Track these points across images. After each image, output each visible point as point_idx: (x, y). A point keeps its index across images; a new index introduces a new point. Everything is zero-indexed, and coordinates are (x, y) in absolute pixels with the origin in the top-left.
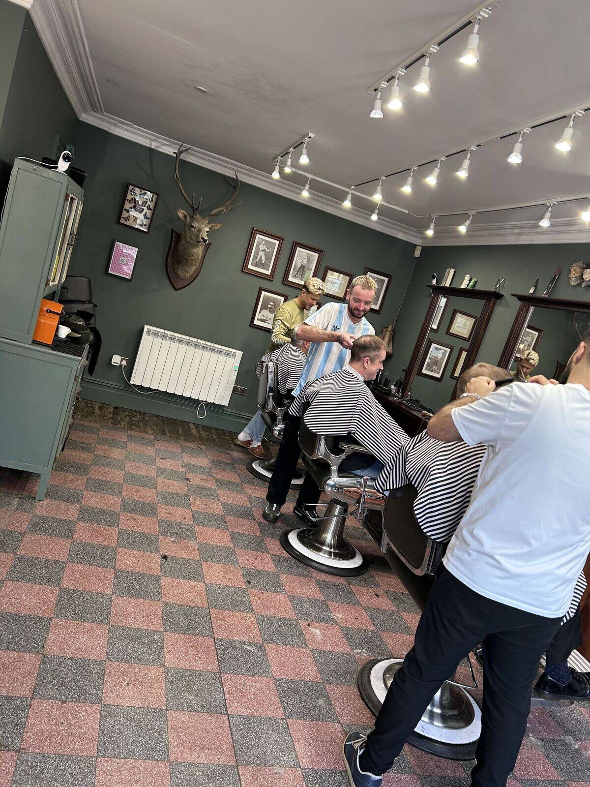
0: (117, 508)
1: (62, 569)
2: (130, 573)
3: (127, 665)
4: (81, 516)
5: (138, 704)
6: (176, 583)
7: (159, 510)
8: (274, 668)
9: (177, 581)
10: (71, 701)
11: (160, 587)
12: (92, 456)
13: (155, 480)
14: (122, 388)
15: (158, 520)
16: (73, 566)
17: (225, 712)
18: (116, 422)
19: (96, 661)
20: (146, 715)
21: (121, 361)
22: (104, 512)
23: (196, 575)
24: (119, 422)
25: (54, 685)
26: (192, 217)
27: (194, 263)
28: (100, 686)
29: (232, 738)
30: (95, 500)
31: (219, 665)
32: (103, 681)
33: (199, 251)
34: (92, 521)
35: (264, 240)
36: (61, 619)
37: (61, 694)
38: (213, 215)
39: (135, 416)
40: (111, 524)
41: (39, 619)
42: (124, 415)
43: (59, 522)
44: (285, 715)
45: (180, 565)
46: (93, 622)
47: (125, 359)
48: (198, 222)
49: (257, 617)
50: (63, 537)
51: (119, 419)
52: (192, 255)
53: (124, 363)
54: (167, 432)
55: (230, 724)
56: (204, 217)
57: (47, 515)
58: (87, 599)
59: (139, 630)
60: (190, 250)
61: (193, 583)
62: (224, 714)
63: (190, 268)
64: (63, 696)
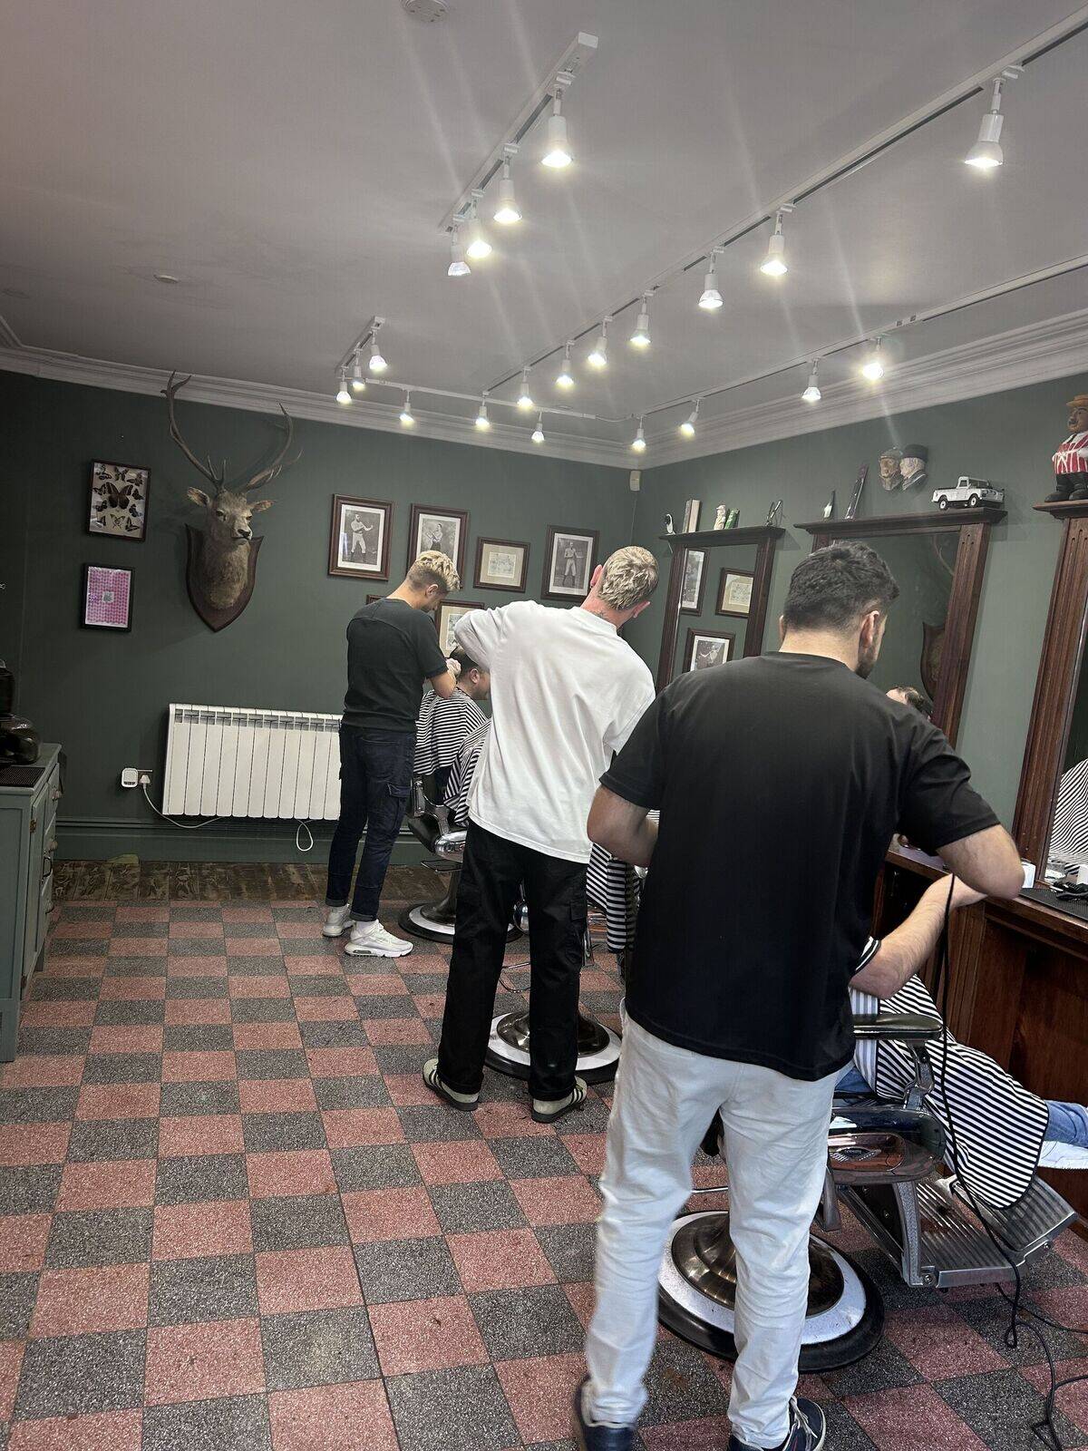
0: (156, 1045)
1: (57, 1180)
2: (186, 1160)
3: (189, 1327)
4: (88, 1074)
5: (212, 1394)
6: (274, 1160)
7: (236, 1034)
8: (466, 1276)
9: (276, 1156)
10: (87, 1412)
11: (244, 1172)
12: (104, 960)
13: (226, 981)
14: (151, 826)
15: (236, 1053)
16: (76, 1169)
17: (377, 1375)
18: (146, 890)
19: (127, 1332)
20: (230, 1410)
21: (140, 778)
22: (132, 1059)
23: (313, 1138)
24: (153, 889)
25: (52, 1391)
26: (216, 498)
27: (236, 578)
28: (138, 1377)
29: (393, 1417)
30: (112, 1041)
31: (362, 1292)
32: (144, 1366)
33: (242, 553)
34: (109, 1079)
35: (357, 513)
36: (59, 1269)
37: (66, 1404)
38: (254, 487)
39: (183, 873)
40: (148, 1077)
41: (18, 1277)
42: (161, 874)
43: (48, 1093)
44: (490, 1356)
45: (282, 1126)
46: (120, 1263)
47: (146, 773)
48: (229, 503)
49: (429, 1190)
50: (55, 1120)
51: (152, 884)
52: (230, 564)
53: (145, 780)
54: (244, 890)
55: (387, 1394)
56: (238, 494)
57: (24, 1085)
58: (106, 1223)
59: (206, 1259)
60: (223, 556)
61: (305, 1154)
62: (376, 1379)
63: (232, 588)
64: (70, 1408)
